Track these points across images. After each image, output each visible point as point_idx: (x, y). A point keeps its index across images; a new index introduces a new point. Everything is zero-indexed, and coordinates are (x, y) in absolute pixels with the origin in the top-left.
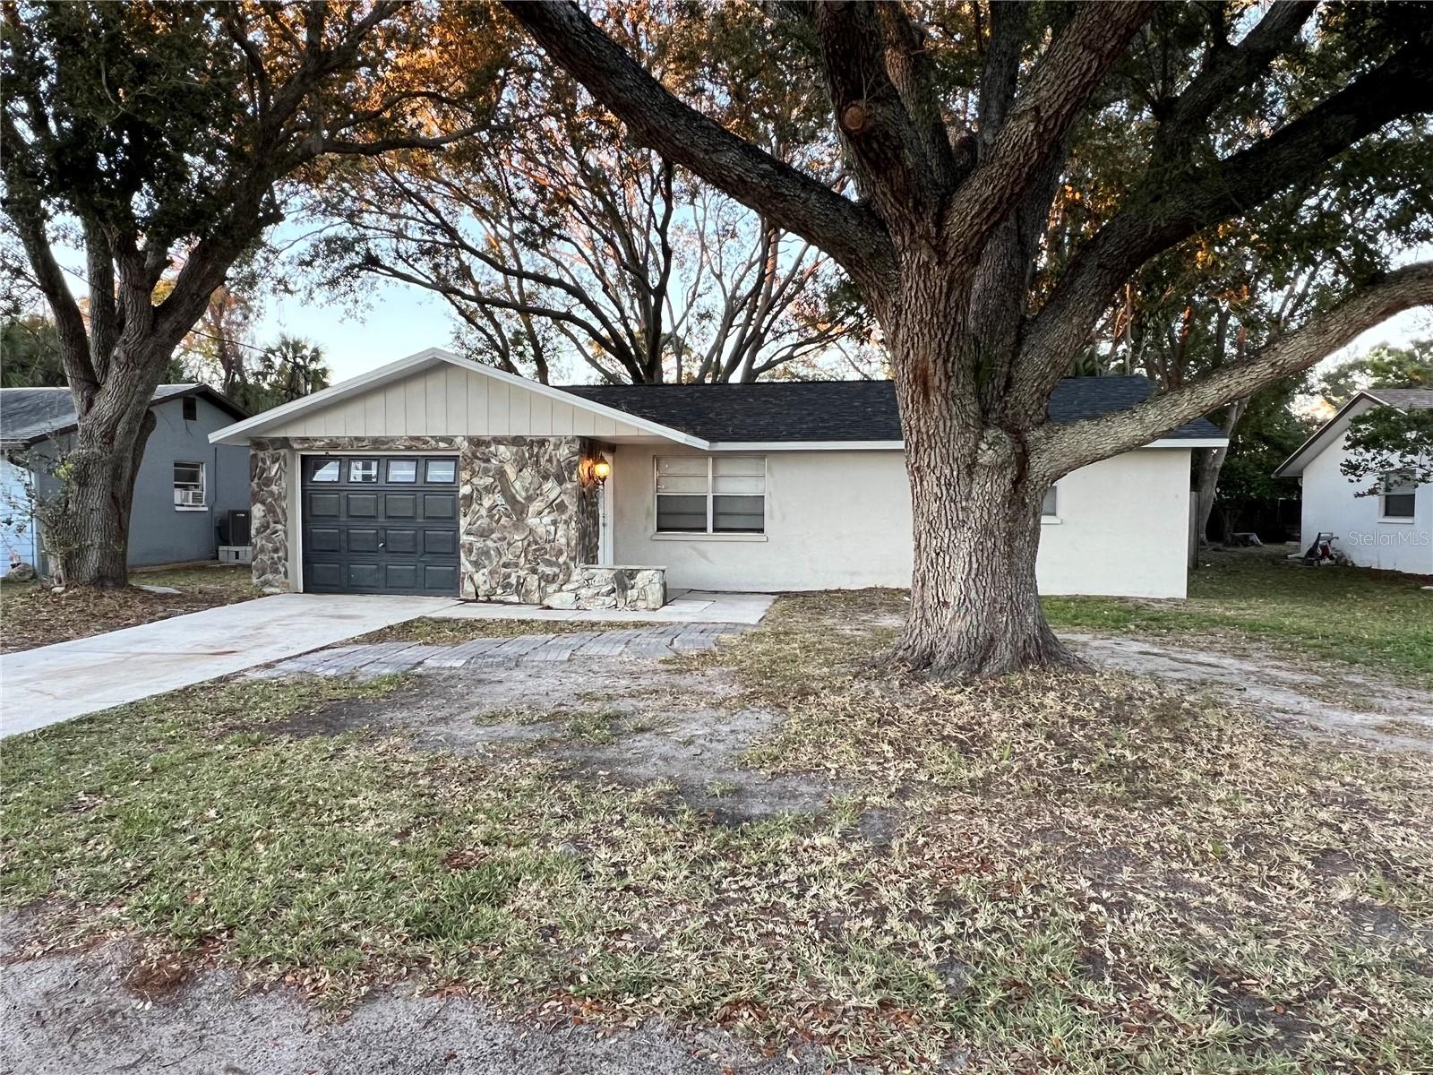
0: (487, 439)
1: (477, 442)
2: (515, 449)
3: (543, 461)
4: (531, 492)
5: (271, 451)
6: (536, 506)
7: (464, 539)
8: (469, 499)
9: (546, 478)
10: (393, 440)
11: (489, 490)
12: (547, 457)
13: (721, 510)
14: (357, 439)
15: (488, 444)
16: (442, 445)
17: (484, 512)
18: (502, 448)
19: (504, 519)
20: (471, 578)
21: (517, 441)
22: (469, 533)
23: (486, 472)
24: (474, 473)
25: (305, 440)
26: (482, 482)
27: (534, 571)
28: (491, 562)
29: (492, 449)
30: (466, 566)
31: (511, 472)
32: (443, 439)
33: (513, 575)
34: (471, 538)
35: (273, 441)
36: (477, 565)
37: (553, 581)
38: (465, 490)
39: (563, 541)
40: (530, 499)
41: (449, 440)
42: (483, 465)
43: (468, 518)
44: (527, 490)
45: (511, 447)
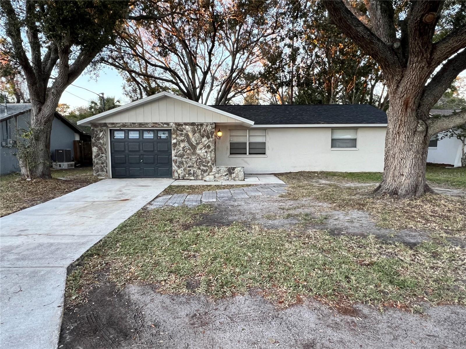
0: (182, 123)
1: (178, 125)
2: (192, 127)
3: (202, 131)
4: (198, 142)
5: (100, 128)
6: (200, 146)
7: (174, 158)
8: (175, 144)
9: (203, 137)
10: (147, 124)
11: (183, 141)
12: (203, 130)
13: (251, 147)
14: (133, 123)
15: (182, 125)
16: (165, 125)
17: (181, 149)
18: (187, 127)
19: (188, 151)
20: (177, 171)
21: (193, 124)
22: (176, 156)
23: (181, 134)
24: (177, 135)
25: (113, 124)
26: (180, 138)
27: (199, 169)
28: (184, 166)
29: (184, 127)
30: (174, 167)
31: (190, 135)
32: (165, 123)
33: (192, 170)
34: (177, 158)
35: (100, 124)
36: (179, 167)
37: (206, 172)
38: (174, 141)
39: (209, 158)
40: (198, 144)
41: (168, 124)
42: (180, 132)
43: (175, 151)
44: (196, 141)
45: (190, 127)
